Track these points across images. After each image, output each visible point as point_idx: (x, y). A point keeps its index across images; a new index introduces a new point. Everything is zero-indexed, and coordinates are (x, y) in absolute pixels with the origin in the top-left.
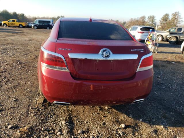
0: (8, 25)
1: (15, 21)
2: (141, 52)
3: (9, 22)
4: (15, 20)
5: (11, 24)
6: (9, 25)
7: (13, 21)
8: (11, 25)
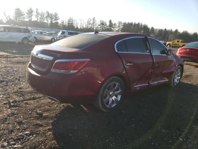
0: (171, 45)
1: (180, 42)
2: (58, 56)
3: (173, 42)
4: (180, 40)
5: (175, 44)
6: (173, 46)
7: (178, 41)
8: (174, 46)
